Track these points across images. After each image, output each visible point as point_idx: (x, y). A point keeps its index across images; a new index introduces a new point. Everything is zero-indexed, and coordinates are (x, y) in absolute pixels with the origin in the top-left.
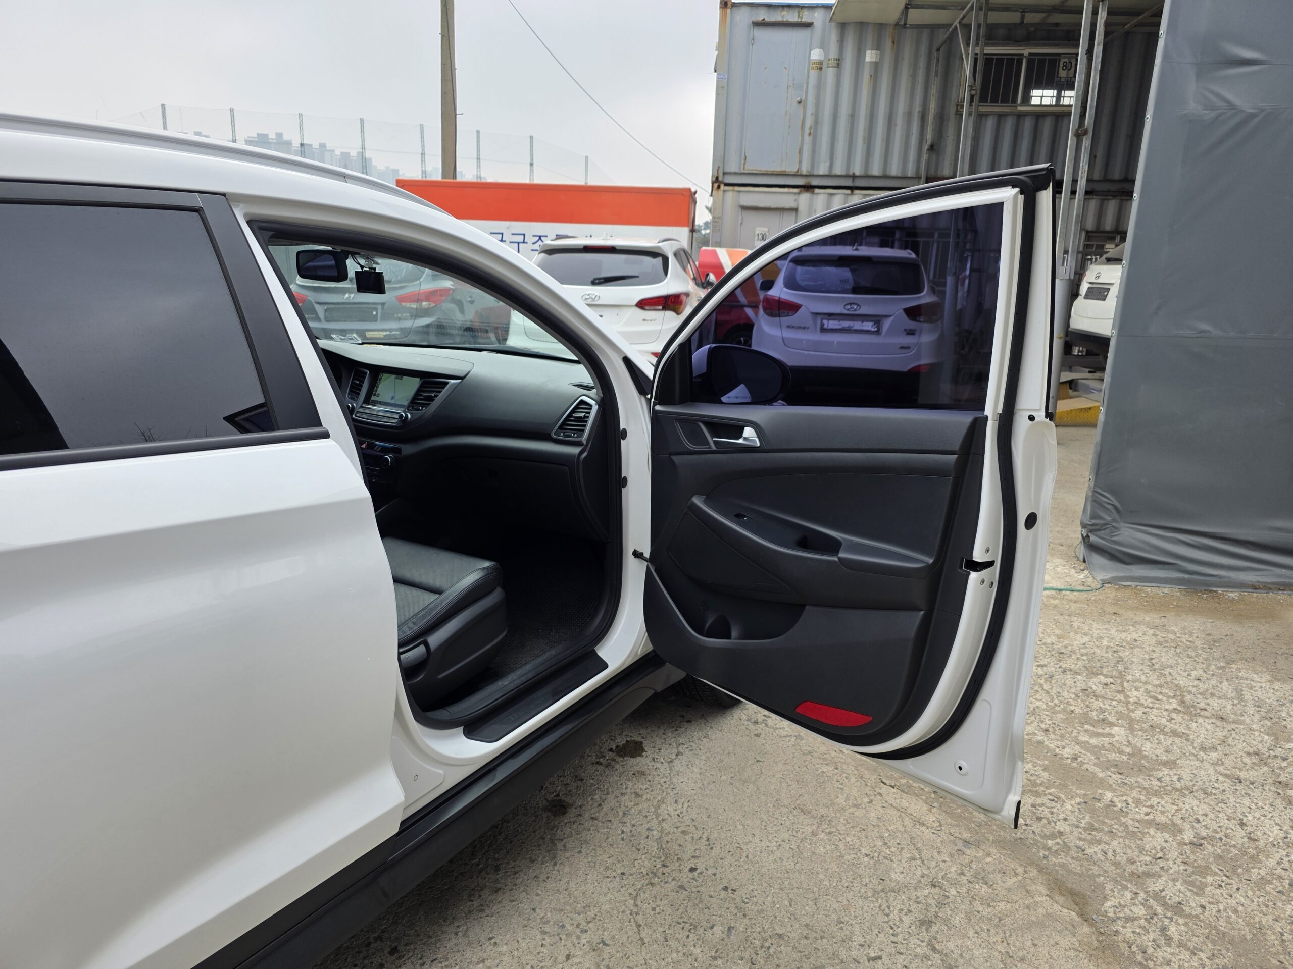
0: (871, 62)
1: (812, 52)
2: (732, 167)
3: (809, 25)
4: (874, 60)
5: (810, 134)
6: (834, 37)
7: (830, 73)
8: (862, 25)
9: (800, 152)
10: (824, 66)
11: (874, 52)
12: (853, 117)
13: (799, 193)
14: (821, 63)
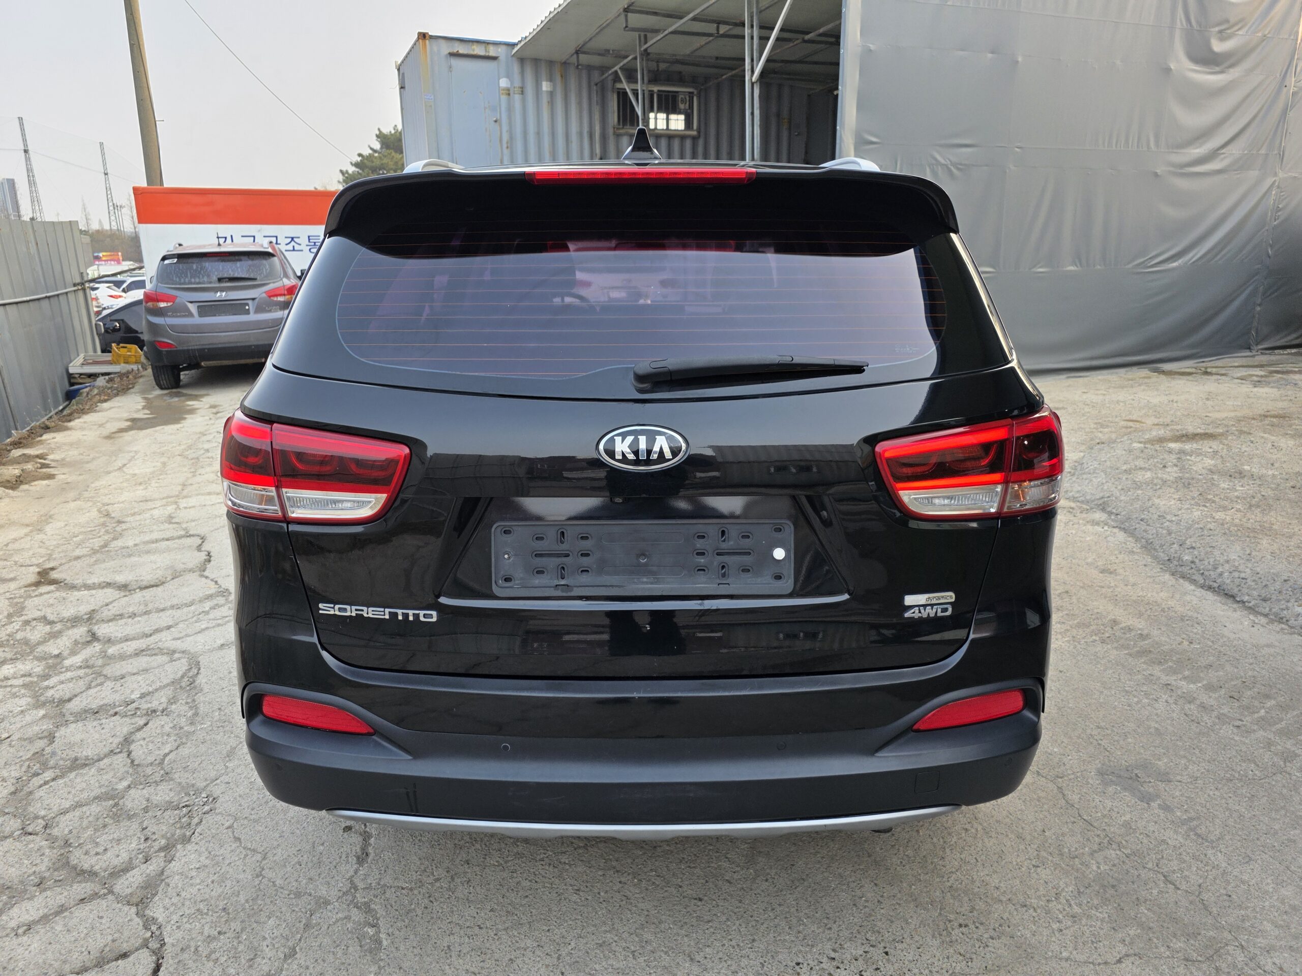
0: (547, 91)
1: (501, 81)
3: (494, 58)
4: (549, 89)
5: (507, 147)
6: (516, 68)
7: (517, 97)
8: (536, 61)
9: (502, 161)
10: (511, 92)
11: (549, 83)
12: (538, 134)
14: (508, 90)
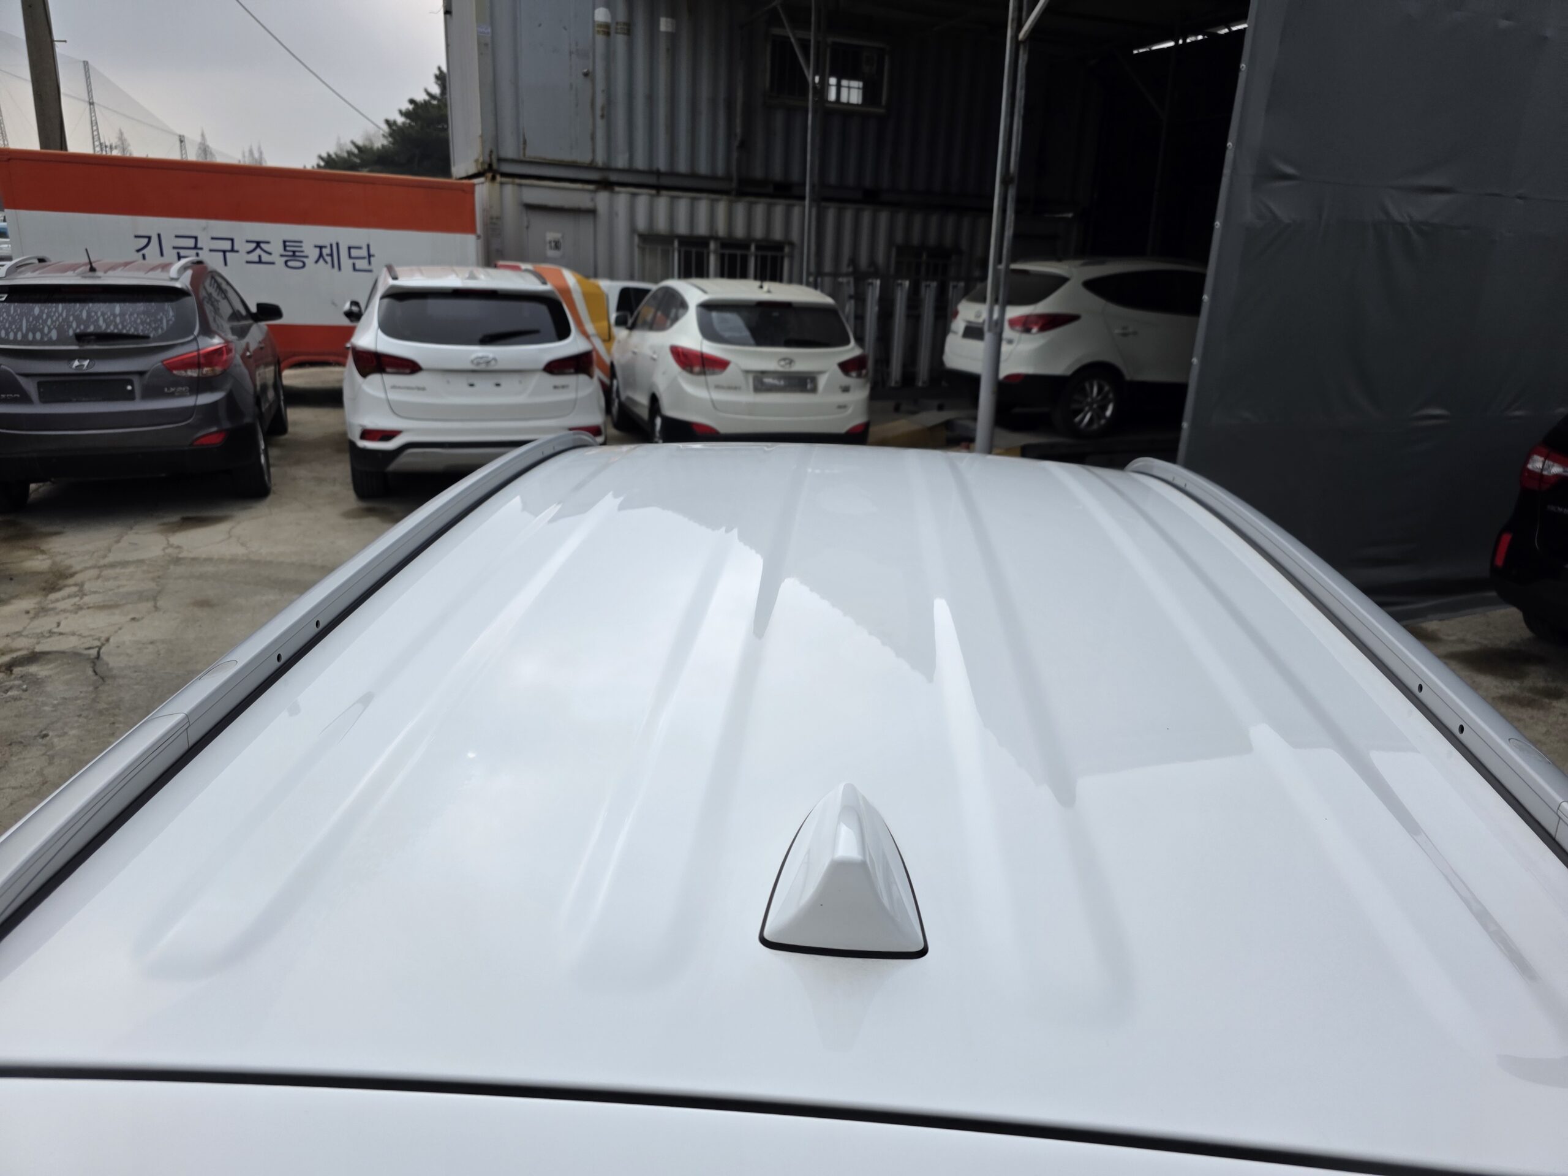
0: (667, 33)
1: (596, 12)
2: (509, 150)
4: (670, 30)
5: (602, 116)
7: (620, 40)
9: (593, 138)
10: (612, 31)
11: (669, 20)
12: (651, 99)
13: (595, 191)
14: (608, 26)
